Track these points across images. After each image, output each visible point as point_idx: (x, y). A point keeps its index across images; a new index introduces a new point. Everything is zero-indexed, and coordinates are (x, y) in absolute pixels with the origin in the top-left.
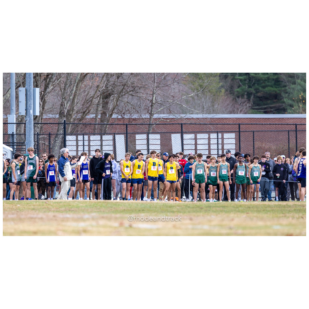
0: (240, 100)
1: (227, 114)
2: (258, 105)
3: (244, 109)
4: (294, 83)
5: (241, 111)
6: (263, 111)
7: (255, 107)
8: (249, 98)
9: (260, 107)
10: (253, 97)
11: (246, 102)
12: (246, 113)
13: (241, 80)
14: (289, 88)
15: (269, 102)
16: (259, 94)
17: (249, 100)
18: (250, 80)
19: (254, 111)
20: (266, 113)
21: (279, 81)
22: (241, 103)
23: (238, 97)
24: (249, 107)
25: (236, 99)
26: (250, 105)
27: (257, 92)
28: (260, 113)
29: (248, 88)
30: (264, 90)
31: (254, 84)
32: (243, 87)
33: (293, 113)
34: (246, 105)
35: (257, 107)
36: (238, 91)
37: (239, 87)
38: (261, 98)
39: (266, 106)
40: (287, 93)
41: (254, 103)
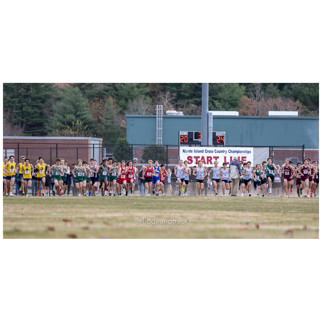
0: (16, 127)
1: (8, 136)
2: (28, 130)
3: (19, 133)
4: (53, 115)
5: (17, 134)
6: (31, 134)
7: (27, 132)
8: (22, 125)
9: (30, 132)
10: (25, 125)
11: (20, 128)
12: (20, 136)
13: (17, 113)
14: (49, 119)
15: (36, 128)
16: (29, 123)
17: (22, 127)
18: (23, 113)
19: (25, 134)
20: (33, 135)
21: (43, 114)
22: (17, 129)
23: (15, 125)
24: (22, 131)
25: (13, 126)
26: (23, 130)
27: (28, 122)
28: (30, 136)
29: (22, 118)
30: (32, 120)
31: (26, 116)
32: (18, 118)
33: (52, 136)
34: (20, 130)
35: (28, 132)
36: (14, 121)
37: (15, 117)
38: (30, 126)
39: (33, 131)
40: (47, 122)
41: (25, 129)
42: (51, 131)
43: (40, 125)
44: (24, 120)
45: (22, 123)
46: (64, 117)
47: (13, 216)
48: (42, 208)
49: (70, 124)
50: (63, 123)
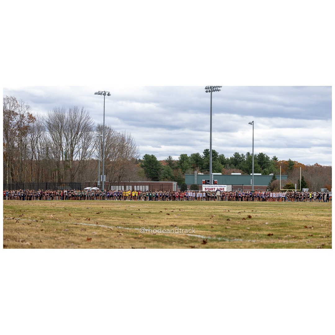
0: (149, 178)
1: (146, 181)
4: (161, 175)
5: (149, 181)
13: (149, 174)
15: (155, 179)
18: (151, 174)
20: (155, 181)
21: (158, 174)
26: (151, 179)
30: (154, 176)
35: (153, 180)
36: (148, 176)
38: (153, 178)
40: (159, 177)
42: (160, 180)
43: (157, 178)
44: (152, 176)
45: (151, 177)
46: (165, 175)
47: (148, 207)
48: (158, 205)
49: (166, 177)
50: (165, 177)
